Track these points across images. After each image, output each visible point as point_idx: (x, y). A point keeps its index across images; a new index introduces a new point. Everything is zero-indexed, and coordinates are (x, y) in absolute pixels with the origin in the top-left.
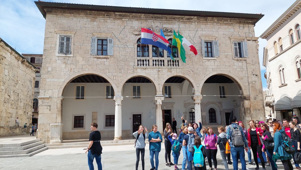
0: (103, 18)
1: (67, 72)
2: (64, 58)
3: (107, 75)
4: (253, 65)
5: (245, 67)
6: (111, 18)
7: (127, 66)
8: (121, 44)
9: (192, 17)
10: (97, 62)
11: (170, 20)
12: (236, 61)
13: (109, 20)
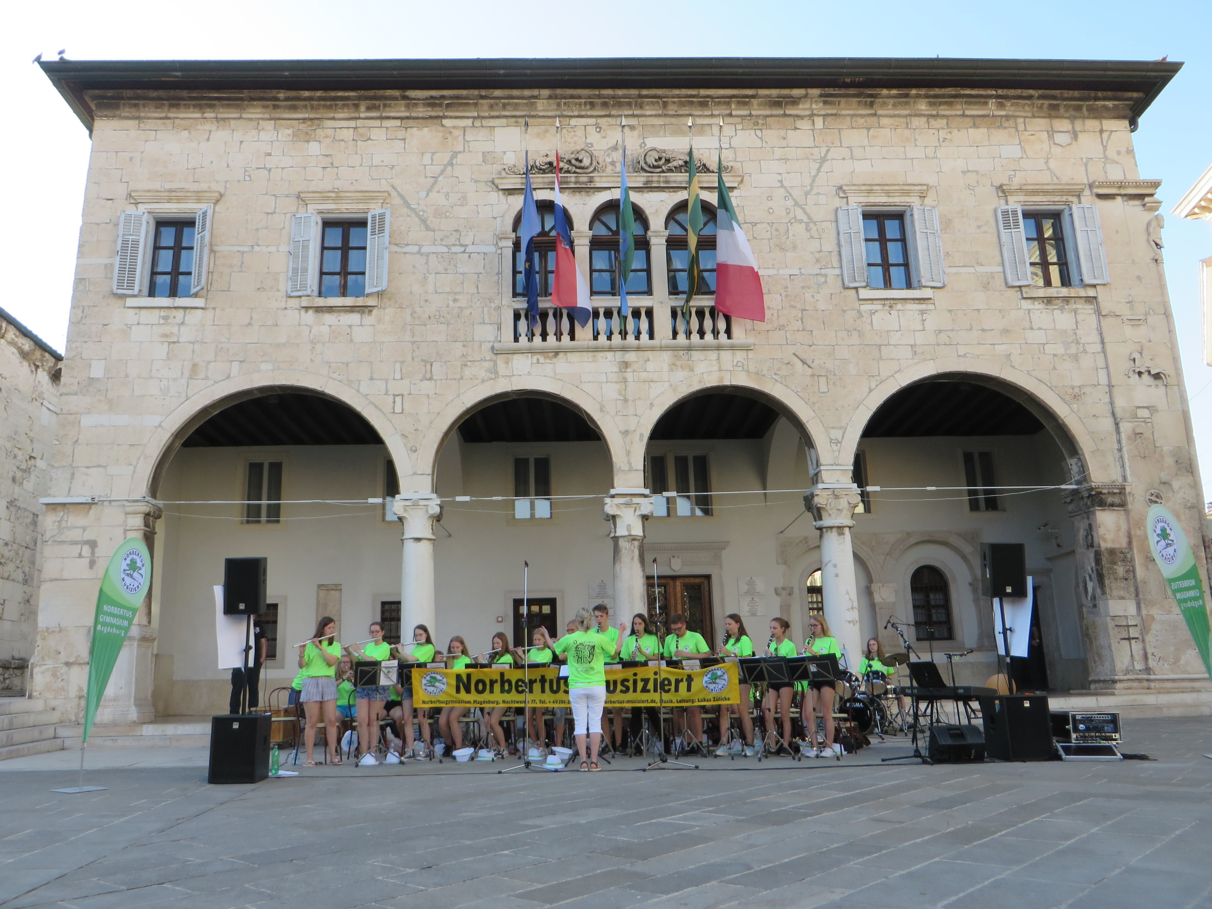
0: (352, 124)
1: (174, 379)
2: (166, 318)
3: (364, 389)
4: (1135, 322)
5: (1094, 337)
6: (388, 118)
7: (459, 345)
8: (435, 240)
9: (797, 92)
10: (315, 330)
11: (680, 112)
12: (1038, 305)
13: (381, 127)
